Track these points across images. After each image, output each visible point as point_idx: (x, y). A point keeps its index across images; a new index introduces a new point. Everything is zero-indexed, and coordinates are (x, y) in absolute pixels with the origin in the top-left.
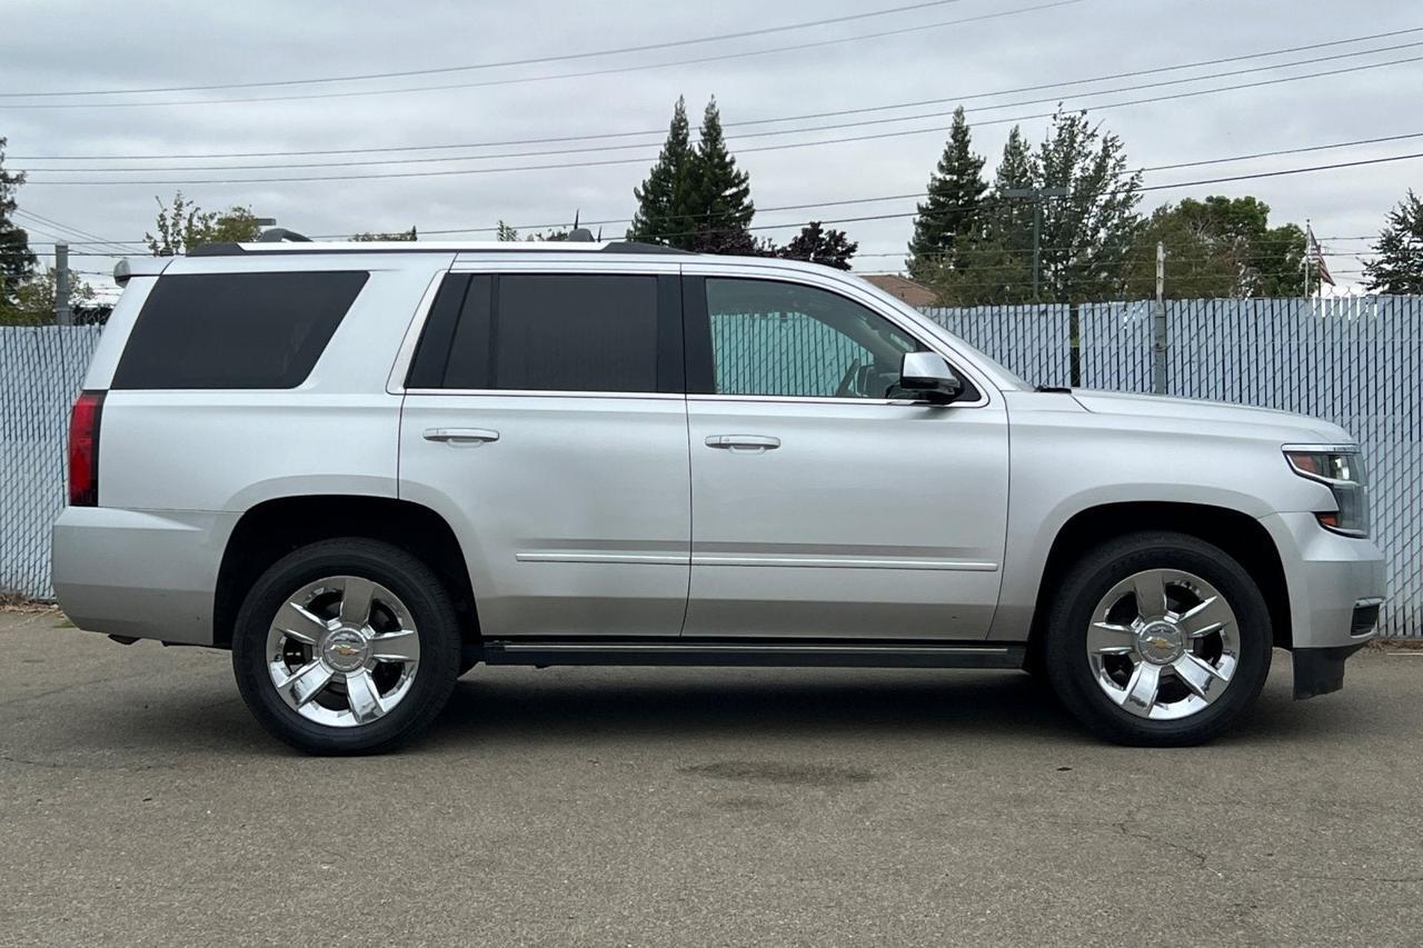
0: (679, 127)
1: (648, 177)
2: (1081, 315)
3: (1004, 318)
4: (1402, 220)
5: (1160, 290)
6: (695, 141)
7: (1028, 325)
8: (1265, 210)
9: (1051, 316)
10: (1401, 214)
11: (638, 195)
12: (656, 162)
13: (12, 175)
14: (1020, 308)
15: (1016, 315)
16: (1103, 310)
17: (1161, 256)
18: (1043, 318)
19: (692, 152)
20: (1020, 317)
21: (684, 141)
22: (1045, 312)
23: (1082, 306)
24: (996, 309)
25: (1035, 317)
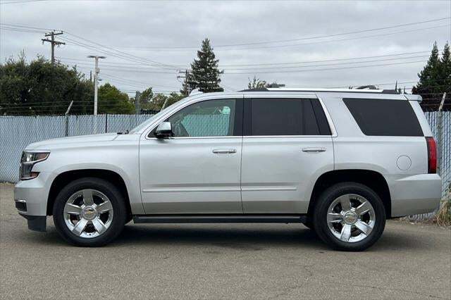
0: (435, 52)
1: (423, 69)
5: (440, 108)
6: (440, 57)
11: (419, 75)
12: (425, 64)
13: (220, 71)
17: (444, 97)
19: (439, 61)
21: (437, 57)
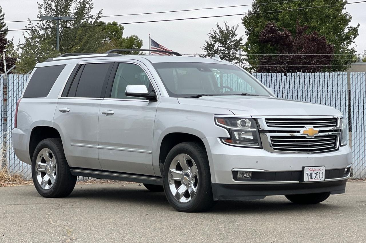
2: (351, 76)
3: (326, 77)
4: (214, 37)
7: (334, 79)
8: (122, 29)
9: (341, 76)
10: (214, 34)
14: (331, 73)
15: (330, 75)
16: (358, 75)
18: (339, 77)
20: (331, 76)
22: (339, 75)
23: (351, 73)
24: (323, 73)
25: (336, 76)
